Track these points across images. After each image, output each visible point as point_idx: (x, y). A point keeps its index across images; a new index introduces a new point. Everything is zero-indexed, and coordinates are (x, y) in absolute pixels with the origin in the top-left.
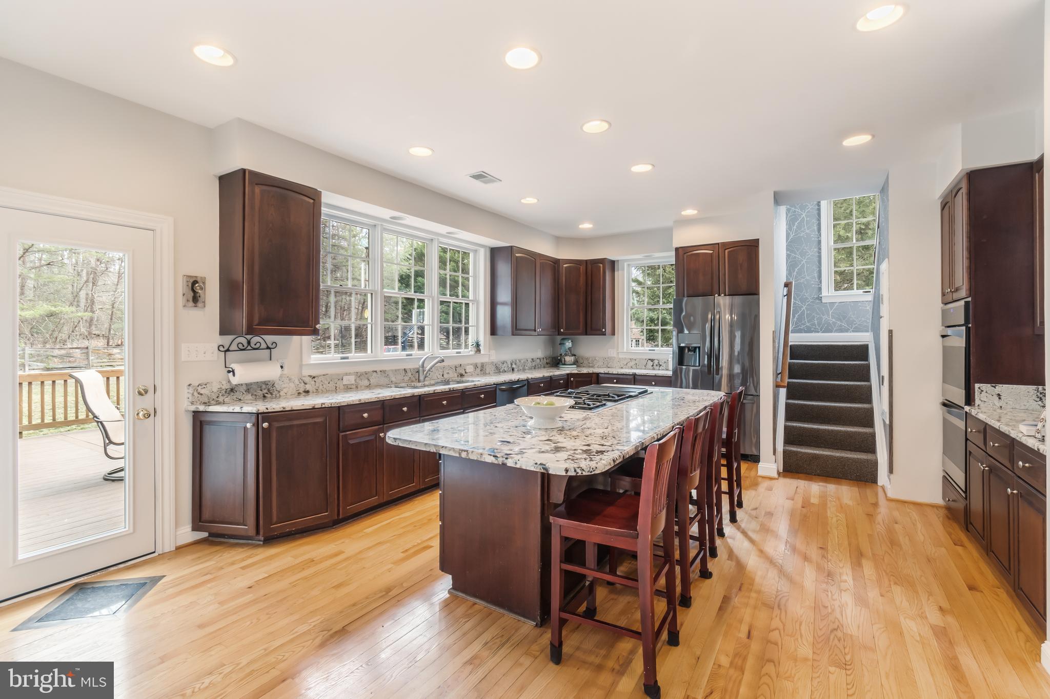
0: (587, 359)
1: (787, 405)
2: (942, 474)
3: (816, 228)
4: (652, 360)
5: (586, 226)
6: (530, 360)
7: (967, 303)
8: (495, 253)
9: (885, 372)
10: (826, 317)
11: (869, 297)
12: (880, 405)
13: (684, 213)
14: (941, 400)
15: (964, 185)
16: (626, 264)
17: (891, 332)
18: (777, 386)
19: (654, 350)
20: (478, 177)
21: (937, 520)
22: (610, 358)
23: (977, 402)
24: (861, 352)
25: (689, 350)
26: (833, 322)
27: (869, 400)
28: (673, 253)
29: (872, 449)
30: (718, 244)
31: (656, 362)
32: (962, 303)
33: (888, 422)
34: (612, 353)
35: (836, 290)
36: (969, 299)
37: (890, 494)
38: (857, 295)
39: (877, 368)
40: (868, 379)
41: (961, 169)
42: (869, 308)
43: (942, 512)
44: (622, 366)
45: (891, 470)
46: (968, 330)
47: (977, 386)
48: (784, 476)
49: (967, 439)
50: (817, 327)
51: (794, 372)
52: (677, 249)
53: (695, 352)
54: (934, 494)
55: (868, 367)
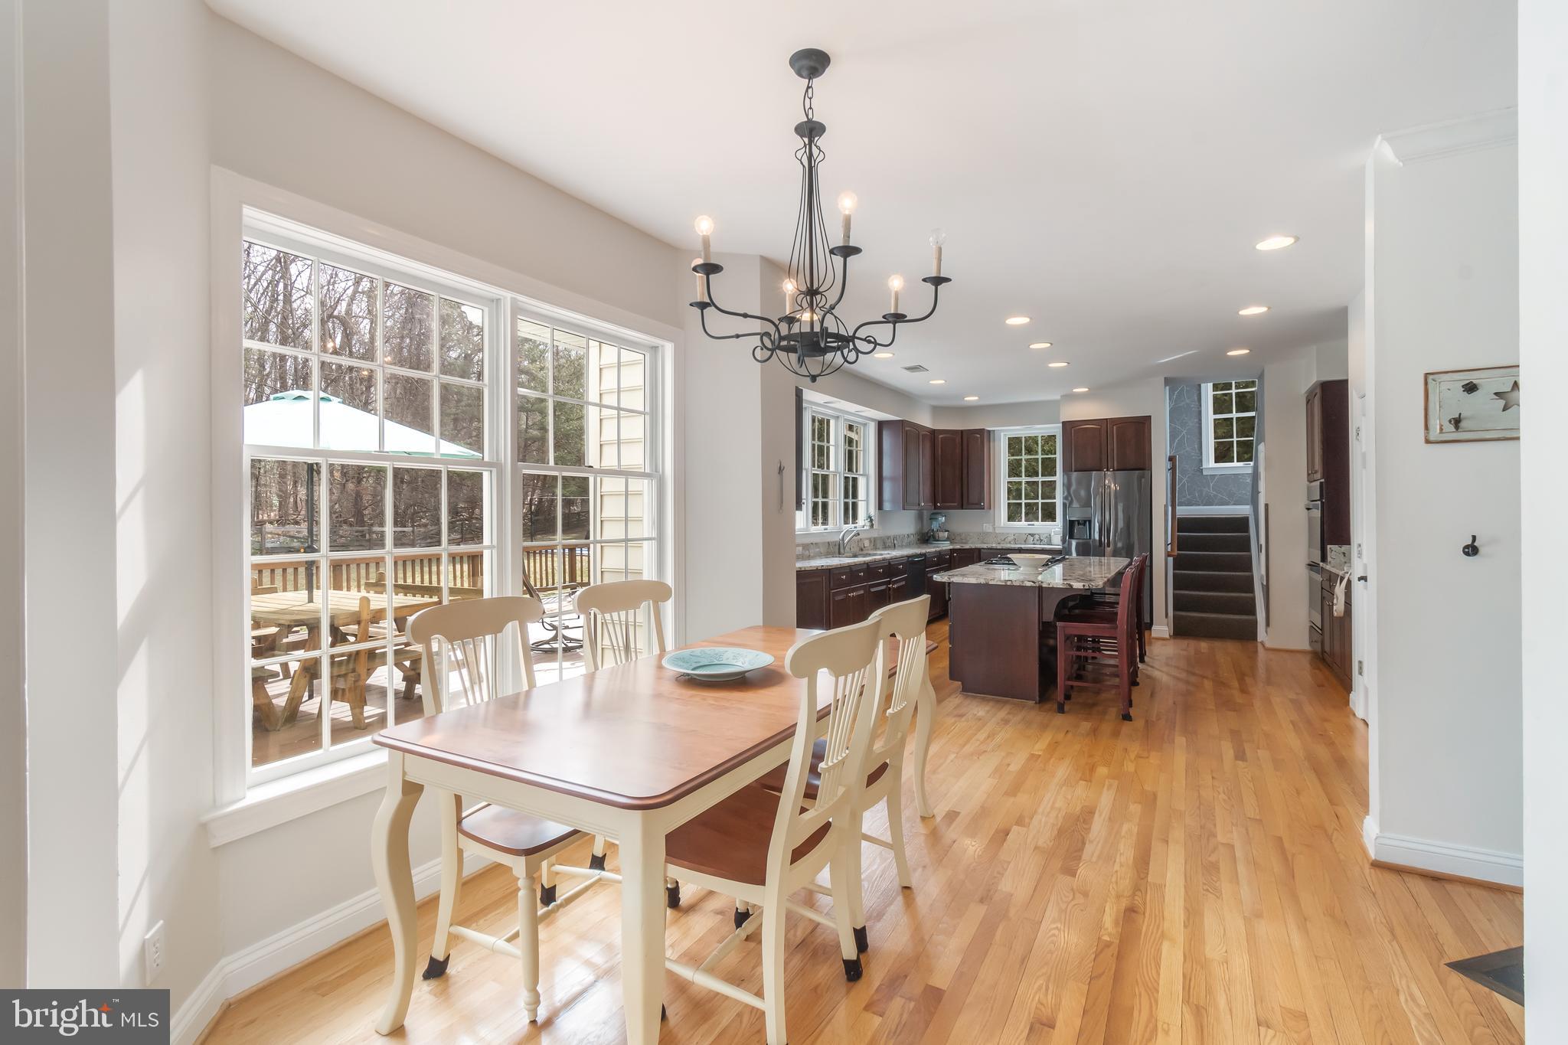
0: (960, 535)
1: (1174, 575)
2: (1309, 624)
3: (1196, 398)
4: (1032, 535)
5: (972, 399)
6: (906, 536)
7: (1321, 483)
8: (881, 425)
9: (1263, 541)
10: (1207, 489)
11: (1250, 471)
12: (1258, 571)
13: (1074, 390)
14: (1308, 562)
15: (1318, 391)
16: (1002, 434)
17: (1267, 506)
18: (1168, 555)
19: (1033, 525)
20: (912, 369)
21: (1305, 662)
22: (987, 534)
23: (1329, 559)
24: (1241, 524)
25: (1079, 524)
26: (1215, 496)
27: (1249, 568)
28: (1061, 425)
29: (1252, 611)
30: (1107, 419)
31: (1037, 537)
32: (1318, 483)
33: (1265, 583)
34: (987, 528)
35: (1216, 462)
36: (1323, 480)
37: (1268, 645)
38: (1235, 466)
39: (1257, 537)
40: (1248, 549)
41: (1315, 380)
42: (1249, 480)
43: (1309, 657)
44: (1000, 541)
45: (1268, 624)
46: (1322, 503)
47: (1329, 546)
48: (1174, 638)
49: (1322, 588)
50: (1198, 500)
51: (1182, 544)
52: (1064, 423)
53: (1084, 525)
54: (1302, 642)
55: (1248, 539)
